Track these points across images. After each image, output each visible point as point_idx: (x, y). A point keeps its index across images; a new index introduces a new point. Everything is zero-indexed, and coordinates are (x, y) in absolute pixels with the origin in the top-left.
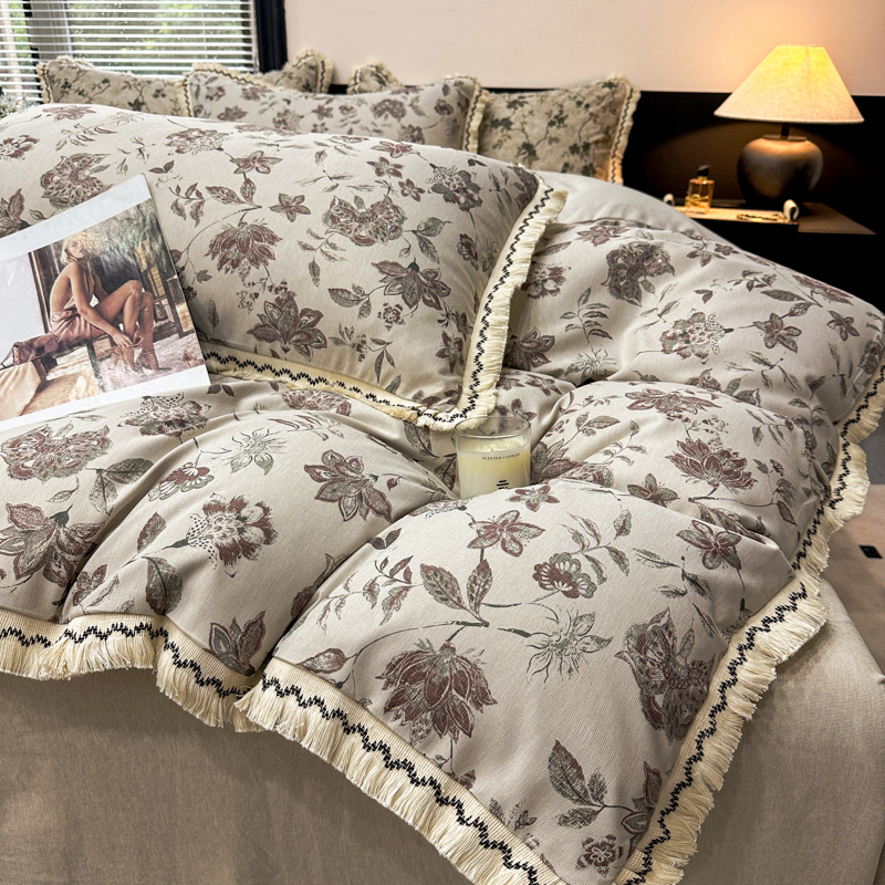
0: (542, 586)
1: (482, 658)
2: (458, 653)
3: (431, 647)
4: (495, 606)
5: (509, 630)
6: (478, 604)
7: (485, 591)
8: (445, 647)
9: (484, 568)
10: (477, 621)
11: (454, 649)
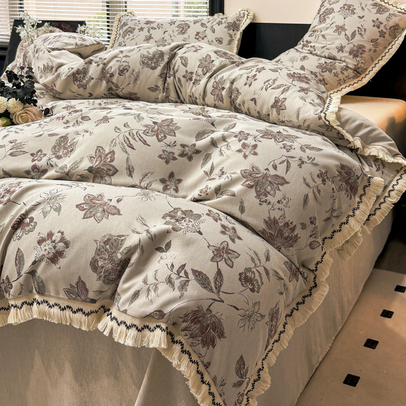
0: (242, 284)
1: (222, 317)
2: (213, 313)
3: (202, 309)
4: (226, 293)
5: (231, 306)
6: (219, 291)
7: (221, 285)
8: (208, 310)
9: (219, 273)
10: (219, 299)
11: (211, 311)
